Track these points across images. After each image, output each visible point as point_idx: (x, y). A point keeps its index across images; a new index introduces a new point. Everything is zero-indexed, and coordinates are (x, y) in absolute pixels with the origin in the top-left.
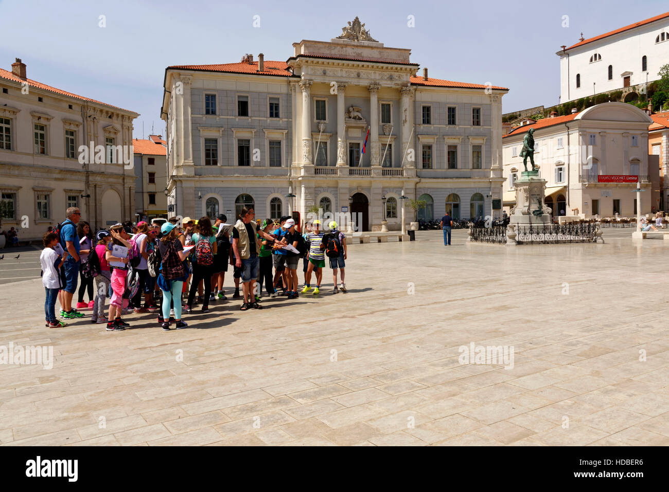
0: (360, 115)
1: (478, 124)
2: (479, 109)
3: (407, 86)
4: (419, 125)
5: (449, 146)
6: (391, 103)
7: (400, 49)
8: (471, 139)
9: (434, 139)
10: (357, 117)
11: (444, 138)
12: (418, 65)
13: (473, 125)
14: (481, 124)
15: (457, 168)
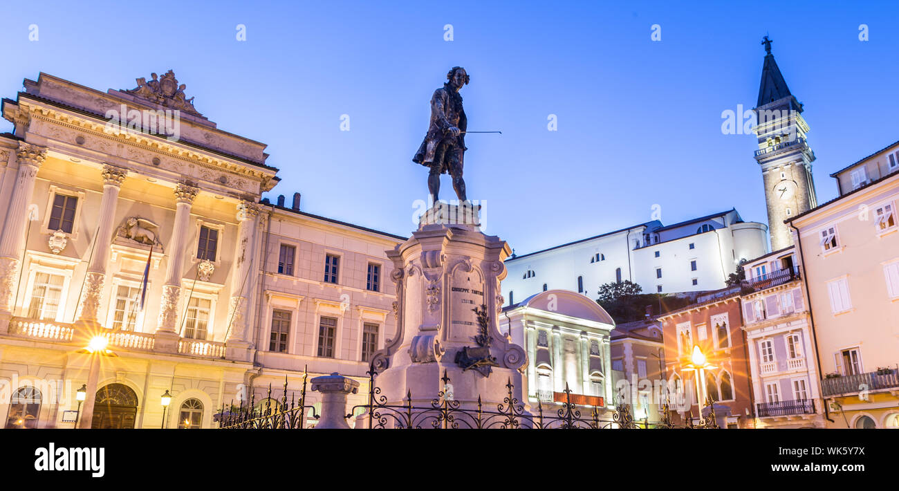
0: (151, 237)
1: (376, 289)
2: (380, 266)
3: (253, 201)
4: (271, 274)
5: (322, 318)
6: (220, 227)
7: (245, 140)
8: (361, 310)
9: (297, 302)
10: (145, 239)
11: (315, 303)
12: (277, 170)
13: (368, 288)
14: (381, 289)
15: (334, 358)
